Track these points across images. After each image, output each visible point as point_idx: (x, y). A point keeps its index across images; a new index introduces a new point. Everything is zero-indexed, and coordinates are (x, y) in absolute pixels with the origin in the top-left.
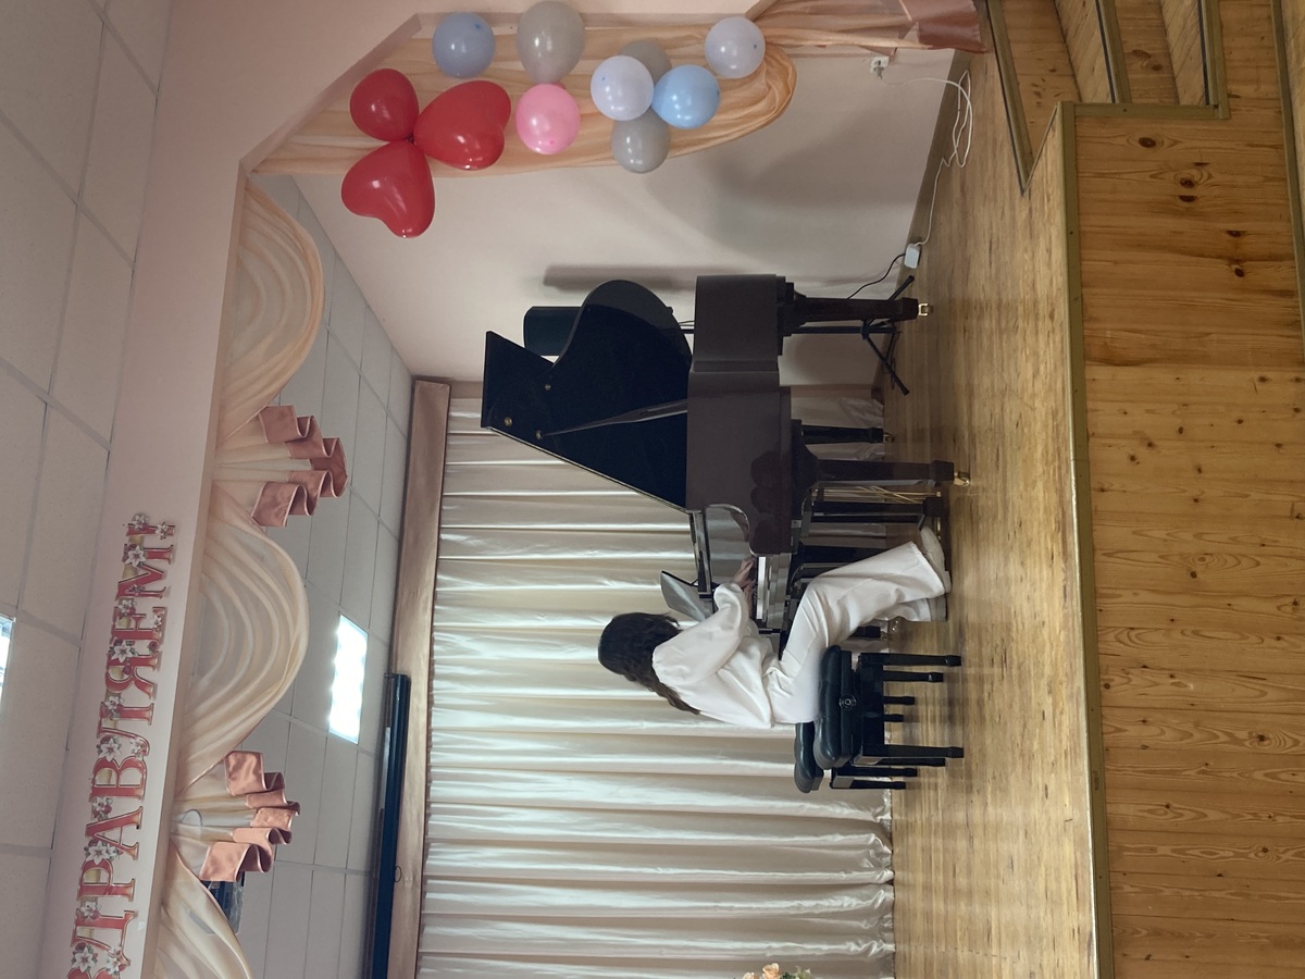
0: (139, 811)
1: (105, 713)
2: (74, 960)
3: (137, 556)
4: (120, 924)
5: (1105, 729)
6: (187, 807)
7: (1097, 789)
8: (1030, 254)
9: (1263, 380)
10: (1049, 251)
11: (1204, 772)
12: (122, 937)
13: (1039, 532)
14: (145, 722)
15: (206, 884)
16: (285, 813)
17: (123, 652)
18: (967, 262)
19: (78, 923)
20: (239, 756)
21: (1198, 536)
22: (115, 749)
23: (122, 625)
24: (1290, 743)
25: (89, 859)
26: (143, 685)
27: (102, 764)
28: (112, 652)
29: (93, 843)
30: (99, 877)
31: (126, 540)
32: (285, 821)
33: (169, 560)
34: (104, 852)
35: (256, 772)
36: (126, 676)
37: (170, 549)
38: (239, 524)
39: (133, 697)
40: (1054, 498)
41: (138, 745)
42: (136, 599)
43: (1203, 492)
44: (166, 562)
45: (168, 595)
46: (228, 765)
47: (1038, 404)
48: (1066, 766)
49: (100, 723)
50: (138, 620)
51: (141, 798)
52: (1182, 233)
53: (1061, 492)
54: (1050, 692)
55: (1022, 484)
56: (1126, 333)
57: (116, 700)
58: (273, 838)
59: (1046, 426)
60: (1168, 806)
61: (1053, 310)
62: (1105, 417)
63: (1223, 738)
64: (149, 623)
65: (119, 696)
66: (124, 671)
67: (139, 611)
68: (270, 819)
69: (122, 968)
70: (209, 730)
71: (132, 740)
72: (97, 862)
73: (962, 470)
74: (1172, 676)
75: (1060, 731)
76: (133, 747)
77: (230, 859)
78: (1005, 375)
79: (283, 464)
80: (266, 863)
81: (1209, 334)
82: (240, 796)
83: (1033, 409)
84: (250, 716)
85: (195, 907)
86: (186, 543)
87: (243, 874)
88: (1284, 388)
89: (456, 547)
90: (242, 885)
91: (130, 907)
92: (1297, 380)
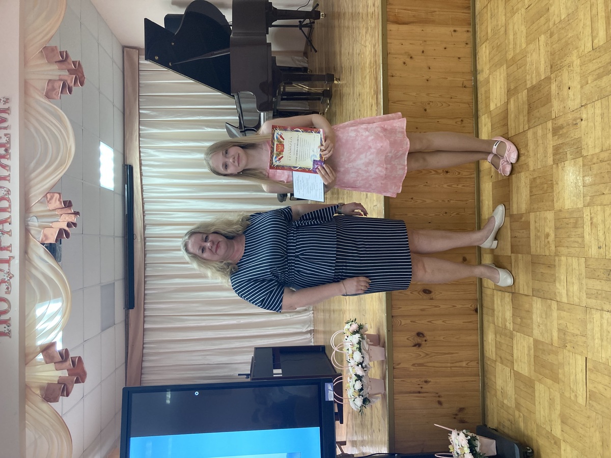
0: (10, 217)
4: (7, 261)
6: (31, 215)
9: (455, 31)
11: (425, 185)
12: (9, 266)
13: (367, 96)
14: (7, 182)
15: (43, 244)
16: (73, 216)
20: (51, 194)
21: (428, 94)
24: (457, 174)
26: (4, 167)
32: (73, 219)
33: (8, 113)
35: (59, 200)
37: (8, 109)
38: (39, 98)
40: (374, 81)
41: (5, 191)
43: (430, 77)
44: (7, 114)
45: (10, 128)
46: (47, 198)
47: (367, 44)
51: (9, 212)
53: (376, 79)
55: (360, 78)
56: (403, 11)
58: (69, 225)
59: (370, 52)
60: (412, 199)
62: (394, 46)
63: (433, 173)
64: (3, 140)
68: (67, 218)
69: (10, 278)
70: (37, 184)
71: (3, 189)
73: (337, 77)
76: (3, 192)
77: (52, 235)
78: (354, 35)
79: (55, 72)
80: (68, 235)
81: (435, 11)
82: (53, 210)
83: (365, 47)
84: (54, 178)
85: (39, 253)
86: (15, 106)
87: (61, 240)
88: (463, 34)
89: (146, 116)
90: (61, 244)
91: (11, 255)
92: (468, 31)
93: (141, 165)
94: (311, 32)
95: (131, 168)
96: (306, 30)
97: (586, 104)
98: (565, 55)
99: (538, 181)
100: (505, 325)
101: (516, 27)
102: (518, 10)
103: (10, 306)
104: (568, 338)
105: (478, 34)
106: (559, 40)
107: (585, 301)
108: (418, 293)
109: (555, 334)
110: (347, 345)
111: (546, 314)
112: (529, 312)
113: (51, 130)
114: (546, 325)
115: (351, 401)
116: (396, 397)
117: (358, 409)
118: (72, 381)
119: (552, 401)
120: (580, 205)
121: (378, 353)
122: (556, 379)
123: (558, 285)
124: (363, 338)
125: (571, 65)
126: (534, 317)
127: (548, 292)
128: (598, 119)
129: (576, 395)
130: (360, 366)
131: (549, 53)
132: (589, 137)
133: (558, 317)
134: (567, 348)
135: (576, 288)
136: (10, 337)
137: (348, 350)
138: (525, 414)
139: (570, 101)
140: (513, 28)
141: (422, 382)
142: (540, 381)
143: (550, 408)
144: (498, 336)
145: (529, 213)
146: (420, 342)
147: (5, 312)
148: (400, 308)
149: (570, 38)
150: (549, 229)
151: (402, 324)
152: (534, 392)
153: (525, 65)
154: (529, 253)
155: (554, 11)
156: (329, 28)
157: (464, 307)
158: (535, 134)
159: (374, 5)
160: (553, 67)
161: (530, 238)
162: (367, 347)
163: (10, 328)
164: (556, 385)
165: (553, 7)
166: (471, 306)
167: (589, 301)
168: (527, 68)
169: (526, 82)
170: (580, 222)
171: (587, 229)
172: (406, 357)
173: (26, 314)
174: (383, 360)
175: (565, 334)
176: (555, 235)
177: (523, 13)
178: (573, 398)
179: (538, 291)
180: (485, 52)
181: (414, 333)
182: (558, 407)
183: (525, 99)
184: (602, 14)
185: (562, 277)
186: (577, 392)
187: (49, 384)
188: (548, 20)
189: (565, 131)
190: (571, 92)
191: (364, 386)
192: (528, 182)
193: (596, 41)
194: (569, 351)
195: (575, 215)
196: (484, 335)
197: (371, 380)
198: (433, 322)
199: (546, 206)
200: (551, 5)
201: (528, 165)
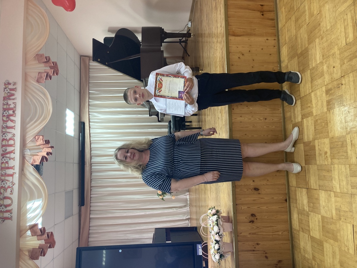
0: (14, 150)
1: (3, 128)
2: (1, 184)
3: (7, 90)
4: (12, 175)
5: (233, 119)
6: (26, 148)
7: (231, 131)
8: (216, 13)
9: (267, 39)
10: (220, 11)
11: (253, 127)
12: (13, 178)
14: (13, 129)
15: (33, 165)
16: (50, 148)
17: (6, 113)
18: (202, 21)
19: (1, 176)
20: (38, 136)
22: (7, 136)
23: (5, 107)
24: (271, 120)
25: (3, 161)
26: (12, 121)
27: (3, 140)
28: (3, 113)
29: (3, 158)
30: (5, 165)
31: (4, 86)
32: (50, 150)
34: (6, 160)
35: (42, 140)
36: (7, 119)
37: (15, 88)
38: (33, 83)
39: (10, 124)
40: (222, 69)
41: (12, 135)
42: (8, 101)
43: (254, 65)
44: (15, 91)
45: (16, 99)
46: (36, 138)
47: (218, 48)
48: (224, 128)
49: (2, 130)
50: (9, 106)
51: (14, 147)
52: (250, 5)
53: (223, 67)
54: (220, 113)
55: (214, 68)
56: (238, 29)
57: (5, 125)
58: (48, 154)
59: (220, 53)
60: (246, 134)
61: (221, 25)
62: (233, 48)
63: (258, 119)
64: (12, 106)
65: (6, 123)
66: (7, 118)
67: (9, 103)
68: (47, 150)
69: (13, 185)
70: (30, 131)
71: (11, 134)
72: (5, 162)
73: (201, 69)
74: (247, 106)
75: (223, 120)
76: (11, 135)
77: (38, 159)
78: (210, 44)
79: (42, 68)
80: (47, 160)
81: (256, 29)
82: (39, 145)
83: (217, 50)
84: (40, 127)
85: (30, 170)
86: (19, 87)
87: (43, 163)
88: (272, 41)
89: (93, 94)
90: (43, 165)
91: (14, 171)
92: (275, 39)
93: (89, 122)
94: (186, 46)
95: (84, 124)
96: (183, 44)
97: (344, 76)
98: (331, 49)
99: (319, 121)
100: (304, 209)
101: (302, 35)
102: (302, 26)
103: (12, 202)
104: (342, 214)
105: (281, 41)
106: (327, 41)
107: (351, 191)
108: (251, 190)
109: (334, 212)
110: (210, 222)
111: (328, 200)
112: (318, 199)
113: (39, 100)
114: (328, 207)
115: (213, 257)
116: (240, 253)
117: (217, 261)
118: (47, 247)
119: (334, 253)
120: (344, 134)
121: (228, 226)
122: (336, 239)
123: (334, 182)
124: (219, 218)
125: (334, 54)
126: (321, 202)
127: (328, 186)
128: (352, 83)
129: (348, 249)
130: (218, 234)
131: (321, 48)
132: (347, 94)
133: (335, 201)
134: (342, 220)
135: (345, 183)
136: (12, 220)
137: (210, 225)
138: (319, 263)
139: (334, 74)
140: (300, 36)
141: (255, 244)
142: (326, 241)
143: (333, 258)
144: (300, 215)
145: (315, 140)
146: (253, 220)
147: (9, 205)
148: (241, 199)
149: (333, 39)
150: (327, 148)
151: (242, 209)
152: (323, 248)
153: (308, 56)
154: (316, 164)
155: (323, 25)
156: (196, 42)
157: (279, 198)
158: (315, 94)
159: (221, 27)
160: (324, 56)
161: (316, 155)
162: (221, 223)
163: (12, 215)
164: (336, 243)
165: (322, 23)
166: (283, 198)
167: (353, 190)
168: (309, 57)
169: (309, 65)
170: (345, 143)
171: (349, 147)
172: (245, 229)
173: (21, 207)
174: (231, 231)
175: (340, 211)
176: (331, 152)
177: (305, 27)
178: (346, 250)
179: (322, 186)
180: (285, 51)
181: (249, 215)
182: (338, 257)
183: (309, 75)
184: (350, 24)
185: (336, 177)
186: (349, 247)
187: (33, 248)
188: (320, 30)
189: (333, 91)
190: (335, 70)
191: (220, 247)
192: (313, 122)
193: (348, 40)
194: (343, 222)
195: (341, 140)
196: (292, 215)
197: (224, 243)
198: (260, 207)
199: (325, 136)
200: (321, 22)
201: (313, 113)
